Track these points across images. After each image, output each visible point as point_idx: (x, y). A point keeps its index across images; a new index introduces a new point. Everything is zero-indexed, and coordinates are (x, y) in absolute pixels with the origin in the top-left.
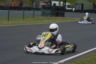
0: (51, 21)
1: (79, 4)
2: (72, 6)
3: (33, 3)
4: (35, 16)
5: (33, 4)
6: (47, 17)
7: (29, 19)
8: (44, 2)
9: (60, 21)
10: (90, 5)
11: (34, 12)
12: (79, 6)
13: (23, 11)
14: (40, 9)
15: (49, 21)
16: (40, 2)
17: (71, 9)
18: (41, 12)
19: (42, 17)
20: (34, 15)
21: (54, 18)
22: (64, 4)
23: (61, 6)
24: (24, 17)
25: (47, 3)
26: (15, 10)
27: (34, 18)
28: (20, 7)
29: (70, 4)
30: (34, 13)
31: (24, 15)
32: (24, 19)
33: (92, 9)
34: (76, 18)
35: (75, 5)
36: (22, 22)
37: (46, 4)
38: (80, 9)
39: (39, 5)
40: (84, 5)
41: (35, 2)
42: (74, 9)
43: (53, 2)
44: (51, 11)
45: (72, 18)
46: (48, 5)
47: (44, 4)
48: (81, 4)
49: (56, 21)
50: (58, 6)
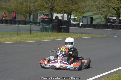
0: (52, 38)
1: (87, 17)
2: (79, 19)
3: (30, 15)
4: (32, 32)
5: (30, 17)
6: (48, 33)
7: (24, 35)
8: (43, 15)
9: (64, 38)
10: (101, 19)
11: (31, 26)
12: (88, 20)
13: (17, 25)
14: (39, 23)
15: (50, 37)
16: (39, 14)
17: (77, 23)
18: (40, 26)
19: (41, 33)
20: (31, 30)
21: (56, 34)
22: (69, 17)
23: (65, 19)
24: (18, 32)
25: (47, 15)
26: (7, 24)
27: (30, 34)
28: (14, 20)
29: (76, 17)
30: (31, 28)
31: (18, 30)
32: (18, 35)
33: (103, 24)
34: (84, 34)
35: (82, 18)
36: (16, 39)
37: (46, 17)
38: (89, 23)
39: (37, 18)
40: (93, 19)
41: (32, 14)
42: (81, 23)
43: (55, 15)
44: (53, 26)
45: (78, 34)
46: (49, 18)
47: (44, 17)
48: (89, 17)
49: (59, 38)
50: (61, 20)
